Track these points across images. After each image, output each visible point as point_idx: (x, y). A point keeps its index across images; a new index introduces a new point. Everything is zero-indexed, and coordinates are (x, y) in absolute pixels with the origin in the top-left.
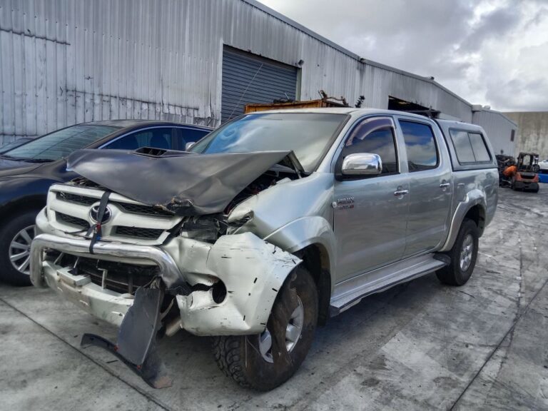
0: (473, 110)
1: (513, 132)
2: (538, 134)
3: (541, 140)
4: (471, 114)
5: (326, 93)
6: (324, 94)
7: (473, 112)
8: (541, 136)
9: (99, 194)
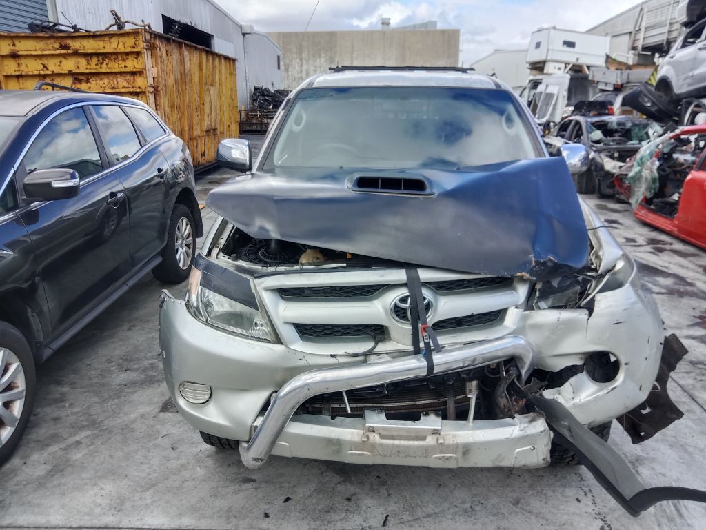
0: (244, 32)
1: (278, 57)
2: (301, 59)
3: (305, 67)
4: (242, 36)
5: (119, 15)
6: (116, 17)
7: (244, 34)
8: (304, 62)
9: (400, 275)
